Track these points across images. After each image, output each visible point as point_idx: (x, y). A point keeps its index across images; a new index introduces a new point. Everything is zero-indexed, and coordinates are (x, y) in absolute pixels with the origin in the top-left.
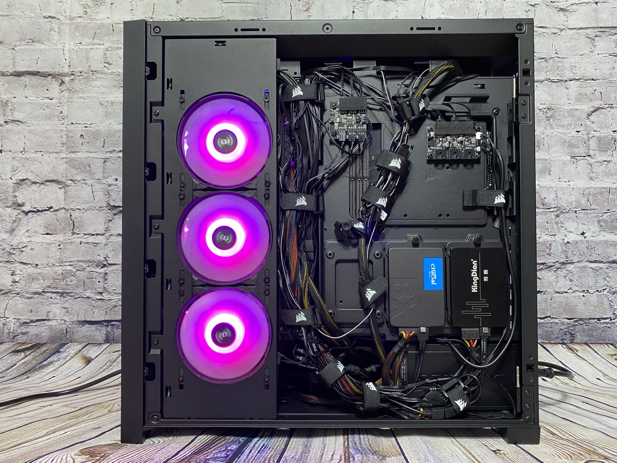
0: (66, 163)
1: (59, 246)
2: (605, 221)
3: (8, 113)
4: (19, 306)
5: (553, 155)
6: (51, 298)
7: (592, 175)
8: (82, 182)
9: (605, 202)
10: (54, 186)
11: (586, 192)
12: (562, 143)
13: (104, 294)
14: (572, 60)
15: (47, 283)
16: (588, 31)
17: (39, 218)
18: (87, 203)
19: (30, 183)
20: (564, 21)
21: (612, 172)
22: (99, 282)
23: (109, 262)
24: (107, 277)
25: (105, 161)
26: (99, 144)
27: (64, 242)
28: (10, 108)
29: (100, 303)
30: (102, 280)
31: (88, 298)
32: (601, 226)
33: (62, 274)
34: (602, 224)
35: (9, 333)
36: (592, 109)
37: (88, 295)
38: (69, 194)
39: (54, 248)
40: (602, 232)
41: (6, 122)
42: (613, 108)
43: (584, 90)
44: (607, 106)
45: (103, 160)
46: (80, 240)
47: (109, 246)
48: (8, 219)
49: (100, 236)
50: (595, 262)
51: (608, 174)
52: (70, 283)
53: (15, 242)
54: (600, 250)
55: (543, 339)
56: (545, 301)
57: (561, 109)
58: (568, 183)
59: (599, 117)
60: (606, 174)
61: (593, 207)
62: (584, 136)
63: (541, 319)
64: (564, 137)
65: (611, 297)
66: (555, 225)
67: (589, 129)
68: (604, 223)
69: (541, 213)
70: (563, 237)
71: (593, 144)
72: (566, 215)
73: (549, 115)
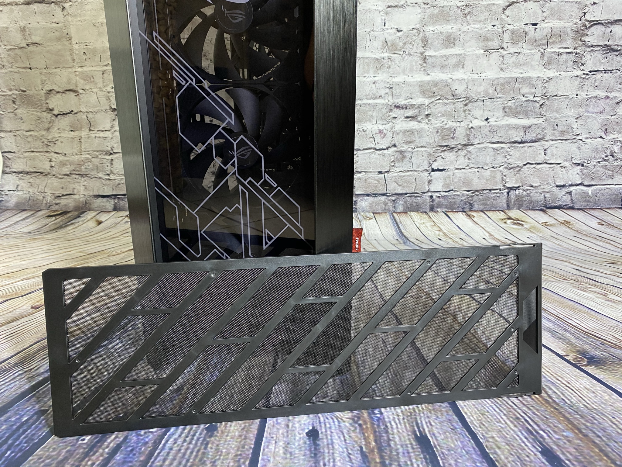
0: (77, 75)
1: (80, 139)
2: (510, 107)
3: (28, 37)
4: (54, 184)
5: (467, 50)
6: (75, 178)
7: (502, 66)
8: (90, 90)
9: (511, 90)
10: (72, 94)
11: (496, 82)
12: (477, 38)
13: (110, 175)
15: (73, 167)
17: (65, 119)
18: (96, 107)
19: (55, 93)
21: (521, 63)
22: (107, 166)
23: (115, 151)
24: (113, 163)
25: (103, 73)
26: (97, 59)
27: (83, 136)
28: (28, 33)
29: (108, 182)
30: (109, 165)
31: (100, 178)
32: (505, 112)
33: (82, 160)
34: (507, 110)
35: (46, 203)
36: (508, 4)
37: (100, 176)
38: (82, 100)
39: (76, 141)
40: (506, 118)
41: (28, 45)
42: (527, 1)
45: (102, 73)
46: (95, 135)
47: (114, 139)
48: (45, 120)
49: (107, 132)
50: (498, 143)
51: (518, 65)
52: (88, 167)
53: (50, 137)
54: (502, 133)
55: (447, 208)
56: (449, 177)
57: (480, 5)
58: (480, 75)
59: (513, 11)
60: (515, 65)
61: (499, 96)
62: (499, 30)
63: (446, 192)
64: (480, 31)
65: (506, 172)
66: (463, 113)
67: (503, 22)
68: (509, 109)
69: (449, 104)
70: (468, 123)
71: (507, 37)
72: (475, 104)
73: (466, 12)
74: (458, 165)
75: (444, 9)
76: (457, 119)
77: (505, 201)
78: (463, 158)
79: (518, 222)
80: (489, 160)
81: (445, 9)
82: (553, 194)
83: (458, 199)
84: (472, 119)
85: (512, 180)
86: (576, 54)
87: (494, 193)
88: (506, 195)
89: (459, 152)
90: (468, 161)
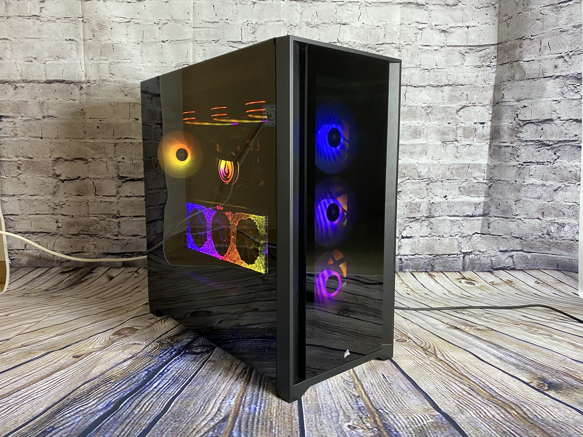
0: (88, 146)
1: (87, 203)
2: (464, 188)
3: (45, 111)
4: (63, 243)
5: (429, 141)
6: (84, 238)
7: (457, 154)
8: (99, 159)
9: (465, 174)
10: (81, 162)
11: (451, 167)
12: (436, 132)
13: (118, 236)
14: (448, 70)
15: (81, 228)
16: (461, 48)
17: (71, 184)
18: (104, 174)
19: (63, 160)
20: (444, 40)
21: (472, 153)
22: (115, 228)
24: (120, 225)
25: (115, 145)
26: (110, 133)
27: (90, 200)
28: (45, 107)
29: (116, 242)
30: (117, 227)
31: (109, 238)
32: (461, 191)
33: (90, 222)
34: (462, 189)
35: (57, 261)
36: (460, 107)
37: (108, 236)
38: (91, 167)
39: (83, 205)
40: (461, 196)
41: (44, 117)
42: (475, 106)
43: (454, 93)
44: (471, 104)
45: (114, 145)
46: (100, 199)
47: (120, 203)
48: (50, 185)
49: (113, 197)
50: (454, 216)
51: (470, 154)
52: (96, 228)
53: (57, 201)
54: (457, 208)
55: (413, 269)
56: (415, 243)
57: (438, 107)
58: (439, 161)
59: (465, 113)
60: (468, 154)
61: (455, 178)
62: (453, 127)
63: (412, 255)
64: (438, 127)
65: (461, 240)
66: (426, 191)
67: (457, 121)
68: (463, 189)
69: (416, 183)
70: (430, 199)
71: (460, 132)
72: (435, 184)
73: (428, 111)
74: (422, 233)
75: (411, 108)
76: (422, 195)
77: (461, 264)
78: (426, 228)
79: (470, 282)
80: (447, 230)
81: (413, 108)
82: (497, 258)
83: (422, 262)
84: (433, 196)
85: (466, 246)
86: (512, 147)
87: (452, 257)
88: (462, 259)
89: (423, 223)
90: (431, 230)
